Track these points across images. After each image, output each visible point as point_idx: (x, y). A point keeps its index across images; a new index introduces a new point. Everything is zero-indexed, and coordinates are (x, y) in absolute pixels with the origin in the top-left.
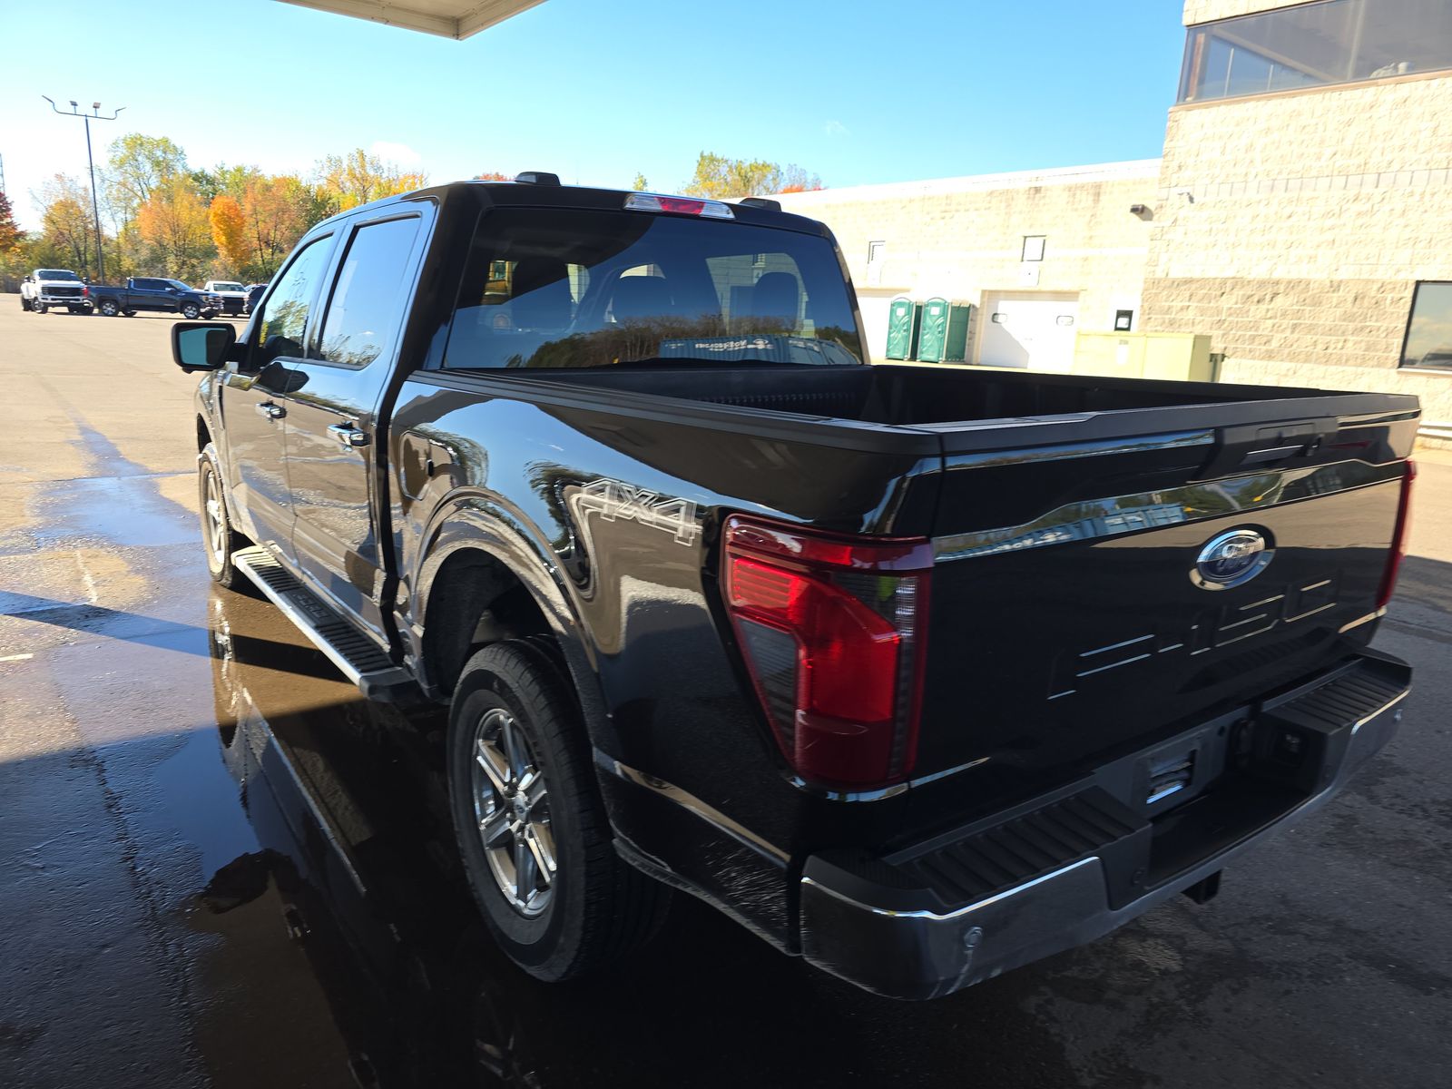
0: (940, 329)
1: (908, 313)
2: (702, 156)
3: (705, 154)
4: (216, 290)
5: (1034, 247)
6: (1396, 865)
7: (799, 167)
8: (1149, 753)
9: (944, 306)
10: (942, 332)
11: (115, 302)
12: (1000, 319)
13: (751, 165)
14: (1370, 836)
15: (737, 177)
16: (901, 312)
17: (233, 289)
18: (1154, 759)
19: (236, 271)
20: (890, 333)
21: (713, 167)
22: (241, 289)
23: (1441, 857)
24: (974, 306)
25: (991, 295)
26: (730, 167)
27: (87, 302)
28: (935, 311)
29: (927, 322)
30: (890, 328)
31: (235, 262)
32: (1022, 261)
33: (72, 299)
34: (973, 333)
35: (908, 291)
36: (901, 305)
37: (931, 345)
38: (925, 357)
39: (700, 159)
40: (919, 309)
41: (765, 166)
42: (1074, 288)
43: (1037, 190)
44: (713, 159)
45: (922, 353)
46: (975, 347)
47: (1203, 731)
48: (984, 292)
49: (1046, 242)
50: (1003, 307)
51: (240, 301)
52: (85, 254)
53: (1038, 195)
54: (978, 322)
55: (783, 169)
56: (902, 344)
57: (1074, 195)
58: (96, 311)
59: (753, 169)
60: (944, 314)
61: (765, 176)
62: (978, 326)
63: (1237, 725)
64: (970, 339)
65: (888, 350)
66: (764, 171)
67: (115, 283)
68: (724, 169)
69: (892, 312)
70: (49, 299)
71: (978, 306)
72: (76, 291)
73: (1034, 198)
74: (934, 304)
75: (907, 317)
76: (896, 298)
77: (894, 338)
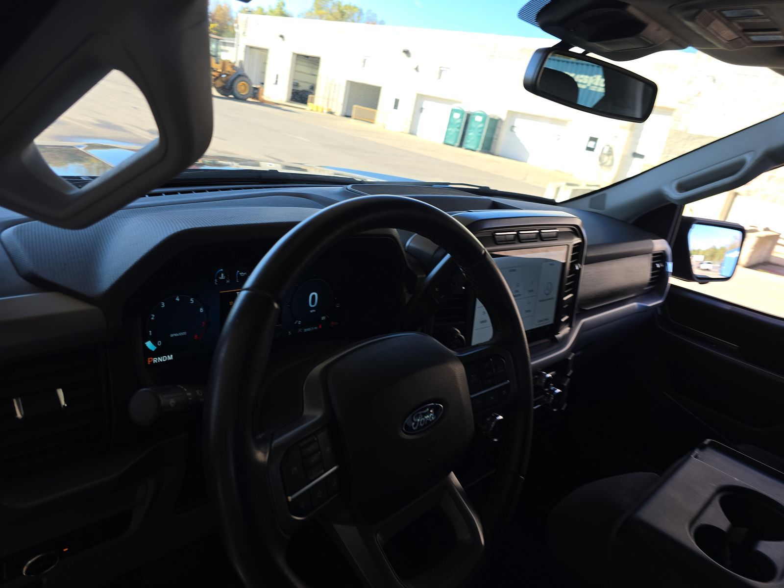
0: (480, 131)
1: (461, 117)
7: (373, 13)
9: (485, 116)
10: (481, 133)
12: (515, 130)
16: (457, 116)
20: (448, 128)
24: (501, 120)
25: (512, 114)
28: (479, 119)
29: (472, 124)
30: (449, 124)
34: (498, 137)
35: (464, 103)
36: (457, 111)
37: (472, 140)
38: (468, 146)
40: (470, 115)
42: (565, 118)
45: (467, 143)
46: (498, 145)
48: (509, 112)
50: (518, 122)
54: (502, 130)
56: (455, 136)
60: (484, 122)
61: (354, 14)
62: (501, 132)
64: (496, 140)
65: (445, 138)
66: (354, 11)
69: (452, 115)
71: (504, 120)
74: (480, 115)
75: (460, 120)
76: (455, 106)
77: (450, 131)
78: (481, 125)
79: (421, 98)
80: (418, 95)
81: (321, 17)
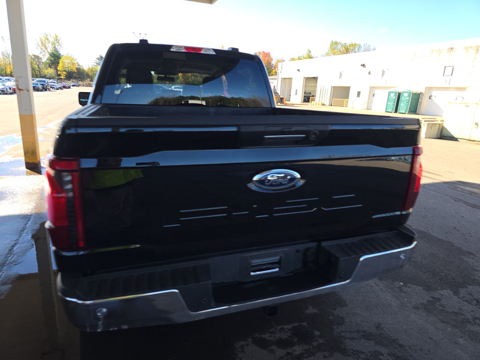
0: (407, 102)
1: (395, 95)
2: (332, 42)
3: (333, 41)
4: (174, 88)
5: (449, 71)
6: (443, 322)
7: (368, 45)
8: (249, 255)
9: (410, 93)
12: (433, 98)
13: (350, 44)
14: (442, 308)
15: (344, 49)
16: (392, 95)
18: (253, 258)
20: (387, 103)
21: (336, 46)
23: (470, 322)
24: (422, 93)
25: (429, 89)
26: (342, 45)
28: (406, 95)
29: (402, 98)
30: (388, 100)
32: (443, 76)
34: (421, 103)
35: (396, 87)
36: (392, 92)
37: (403, 108)
38: (401, 111)
39: (331, 43)
40: (400, 93)
41: (355, 44)
42: (464, 86)
43: (452, 49)
44: (336, 43)
45: (399, 110)
46: (421, 108)
47: (285, 249)
48: (426, 88)
49: (454, 69)
50: (434, 93)
53: (452, 51)
54: (423, 99)
55: (362, 45)
56: (392, 107)
57: (467, 50)
59: (351, 46)
60: (409, 96)
61: (355, 48)
62: (423, 101)
63: (308, 249)
64: (419, 105)
65: (386, 109)
66: (355, 46)
68: (340, 46)
69: (389, 95)
71: (424, 93)
73: (450, 52)
74: (406, 92)
75: (395, 97)
76: (391, 90)
77: (389, 105)
78: (408, 98)
79: (372, 88)
80: (371, 87)
81: (334, 54)
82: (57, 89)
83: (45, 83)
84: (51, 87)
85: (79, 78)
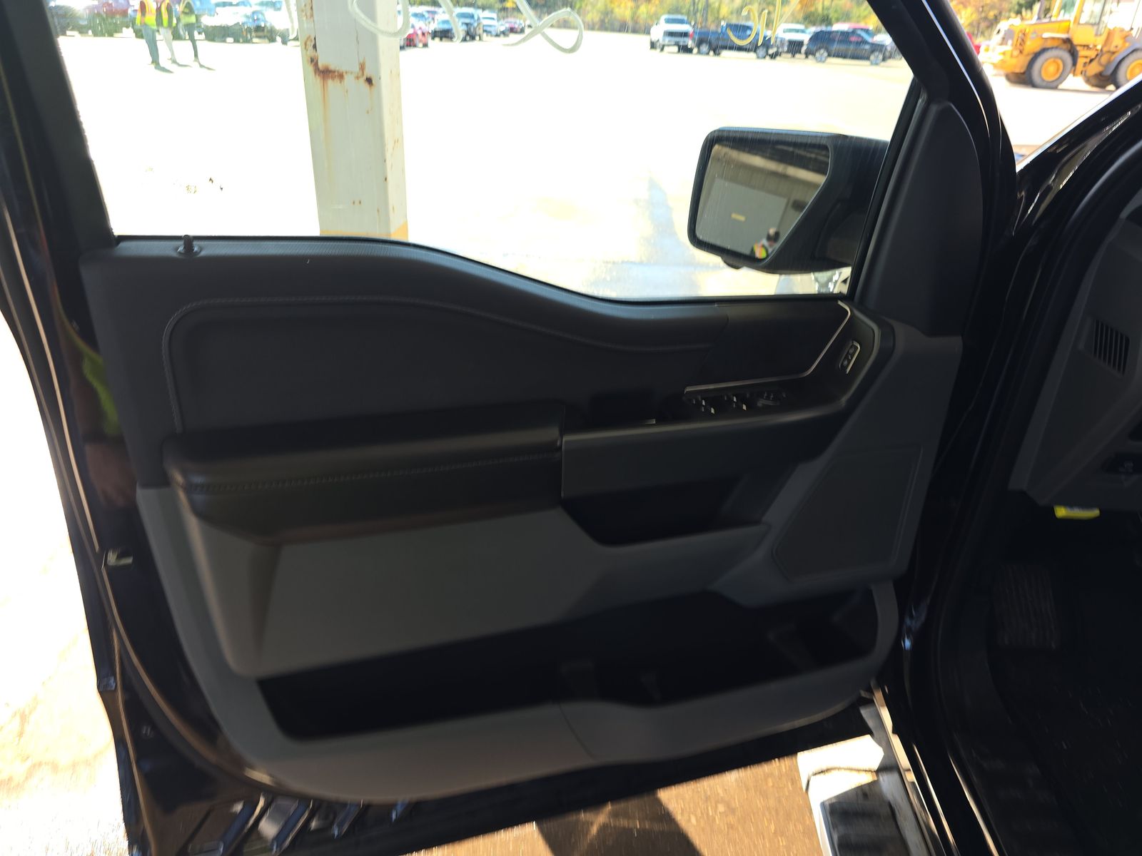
4: (783, 33)
11: (710, 44)
17: (797, 31)
19: (800, 16)
22: (803, 31)
27: (690, 43)
31: (802, 8)
33: (682, 41)
51: (800, 44)
52: (698, 4)
58: (695, 50)
67: (712, 28)
70: (667, 40)
72: (685, 34)
82: (497, 35)
83: (472, 21)
84: (484, 31)
85: (544, 6)
